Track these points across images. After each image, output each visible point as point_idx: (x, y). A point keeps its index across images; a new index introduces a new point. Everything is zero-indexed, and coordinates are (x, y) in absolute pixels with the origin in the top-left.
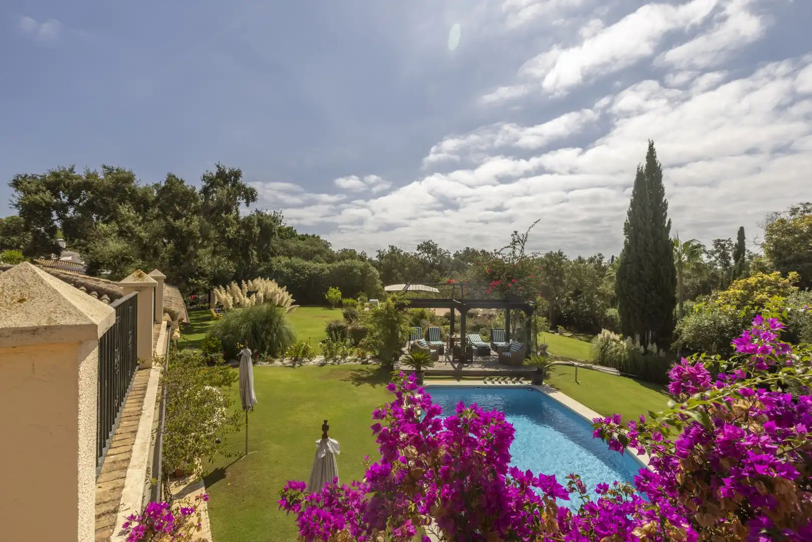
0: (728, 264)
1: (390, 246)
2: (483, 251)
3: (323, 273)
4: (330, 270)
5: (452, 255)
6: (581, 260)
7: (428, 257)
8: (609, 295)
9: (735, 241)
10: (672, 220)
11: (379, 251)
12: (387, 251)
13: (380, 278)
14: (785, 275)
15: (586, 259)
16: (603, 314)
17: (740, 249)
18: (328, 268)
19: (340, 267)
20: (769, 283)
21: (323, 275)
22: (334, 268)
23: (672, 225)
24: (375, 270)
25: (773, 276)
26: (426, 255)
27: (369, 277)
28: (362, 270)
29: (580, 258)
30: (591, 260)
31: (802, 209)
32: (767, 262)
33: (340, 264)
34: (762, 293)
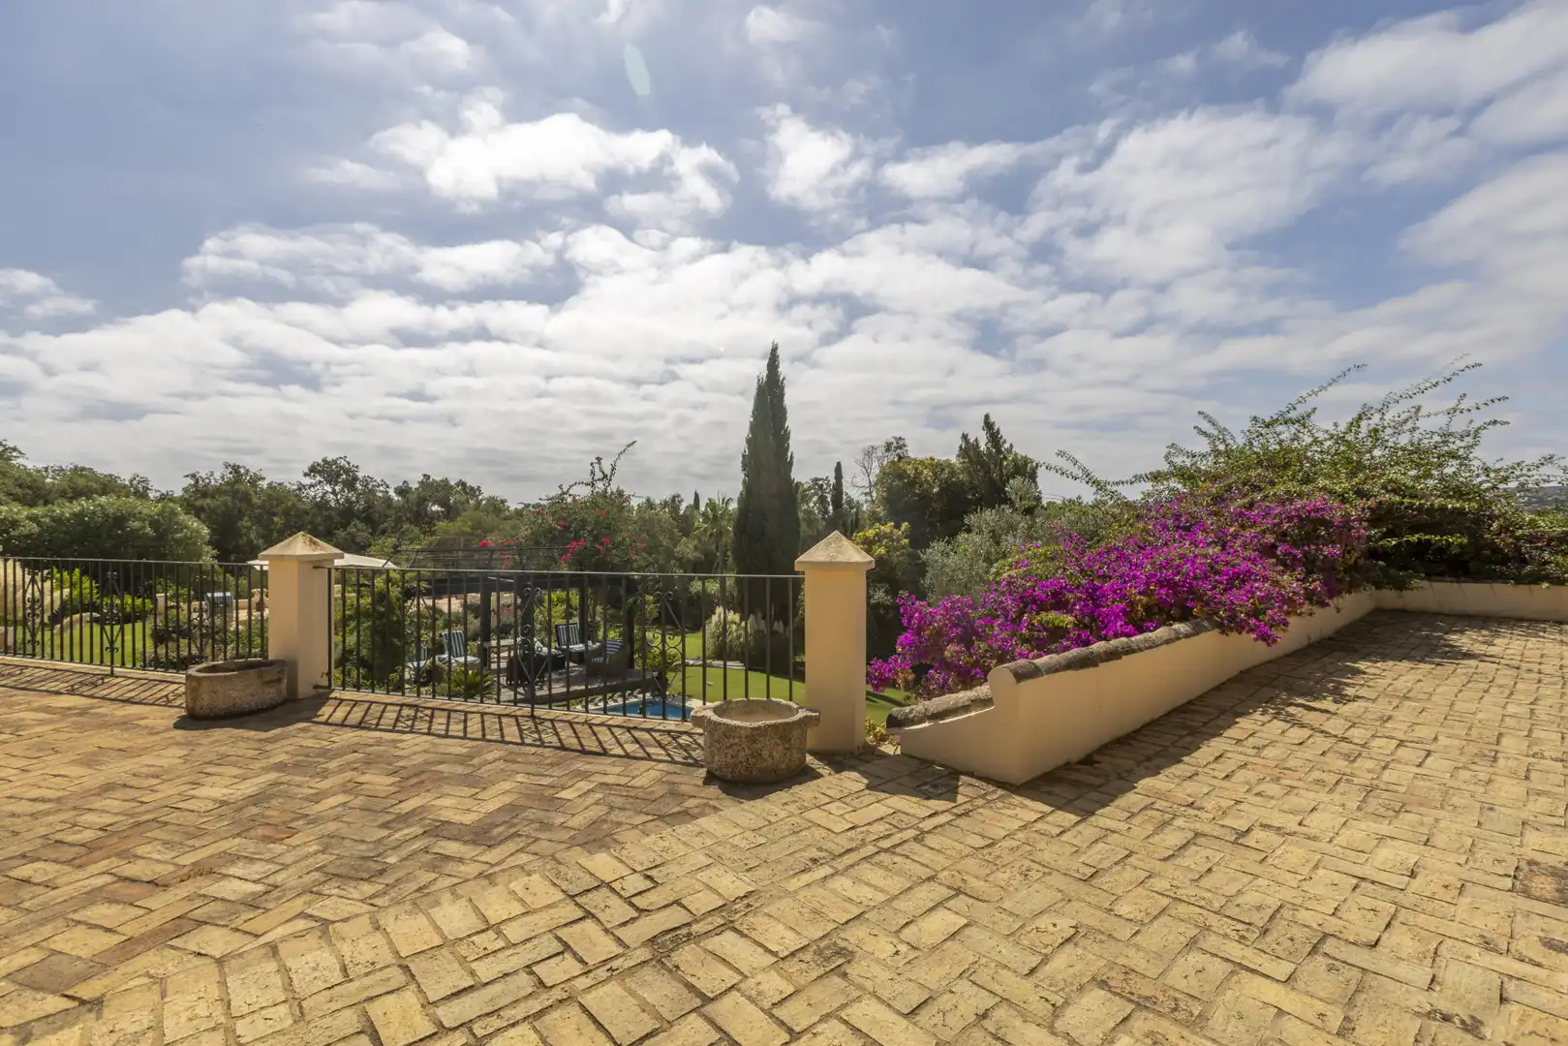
0: (826, 511)
1: (227, 465)
2: (463, 484)
3: (13, 533)
4: (39, 524)
5: (392, 493)
6: (649, 504)
7: (334, 492)
8: (689, 560)
9: (833, 481)
10: (795, 455)
11: (193, 476)
12: (217, 475)
13: (209, 543)
14: (897, 526)
15: (657, 502)
16: (687, 590)
17: (838, 489)
18: (33, 519)
19: (79, 516)
20: (886, 536)
21: (17, 538)
22: (58, 520)
23: (795, 460)
24: (194, 524)
25: (888, 528)
26: (328, 488)
27: (178, 542)
28: (154, 524)
29: (648, 500)
30: (665, 504)
31: (895, 444)
32: (881, 511)
33: (77, 509)
34: (880, 547)
